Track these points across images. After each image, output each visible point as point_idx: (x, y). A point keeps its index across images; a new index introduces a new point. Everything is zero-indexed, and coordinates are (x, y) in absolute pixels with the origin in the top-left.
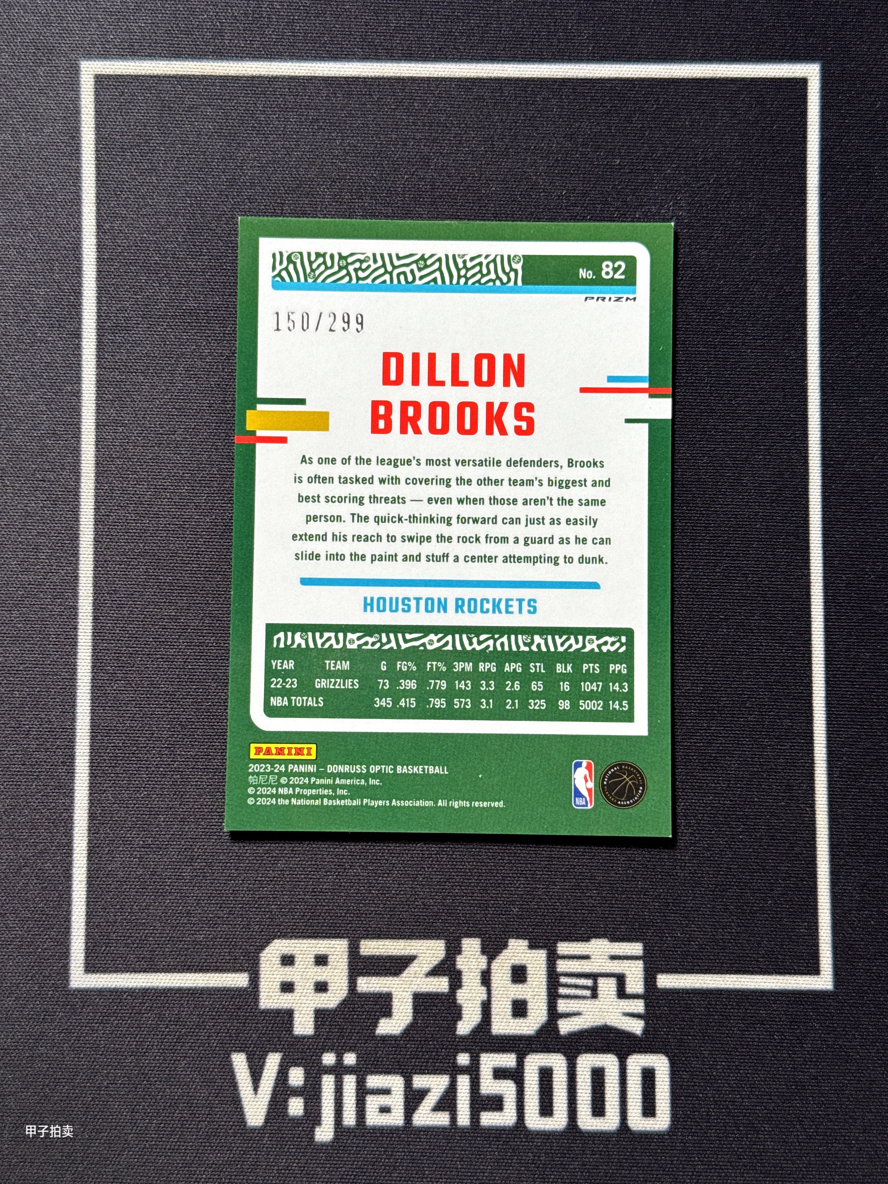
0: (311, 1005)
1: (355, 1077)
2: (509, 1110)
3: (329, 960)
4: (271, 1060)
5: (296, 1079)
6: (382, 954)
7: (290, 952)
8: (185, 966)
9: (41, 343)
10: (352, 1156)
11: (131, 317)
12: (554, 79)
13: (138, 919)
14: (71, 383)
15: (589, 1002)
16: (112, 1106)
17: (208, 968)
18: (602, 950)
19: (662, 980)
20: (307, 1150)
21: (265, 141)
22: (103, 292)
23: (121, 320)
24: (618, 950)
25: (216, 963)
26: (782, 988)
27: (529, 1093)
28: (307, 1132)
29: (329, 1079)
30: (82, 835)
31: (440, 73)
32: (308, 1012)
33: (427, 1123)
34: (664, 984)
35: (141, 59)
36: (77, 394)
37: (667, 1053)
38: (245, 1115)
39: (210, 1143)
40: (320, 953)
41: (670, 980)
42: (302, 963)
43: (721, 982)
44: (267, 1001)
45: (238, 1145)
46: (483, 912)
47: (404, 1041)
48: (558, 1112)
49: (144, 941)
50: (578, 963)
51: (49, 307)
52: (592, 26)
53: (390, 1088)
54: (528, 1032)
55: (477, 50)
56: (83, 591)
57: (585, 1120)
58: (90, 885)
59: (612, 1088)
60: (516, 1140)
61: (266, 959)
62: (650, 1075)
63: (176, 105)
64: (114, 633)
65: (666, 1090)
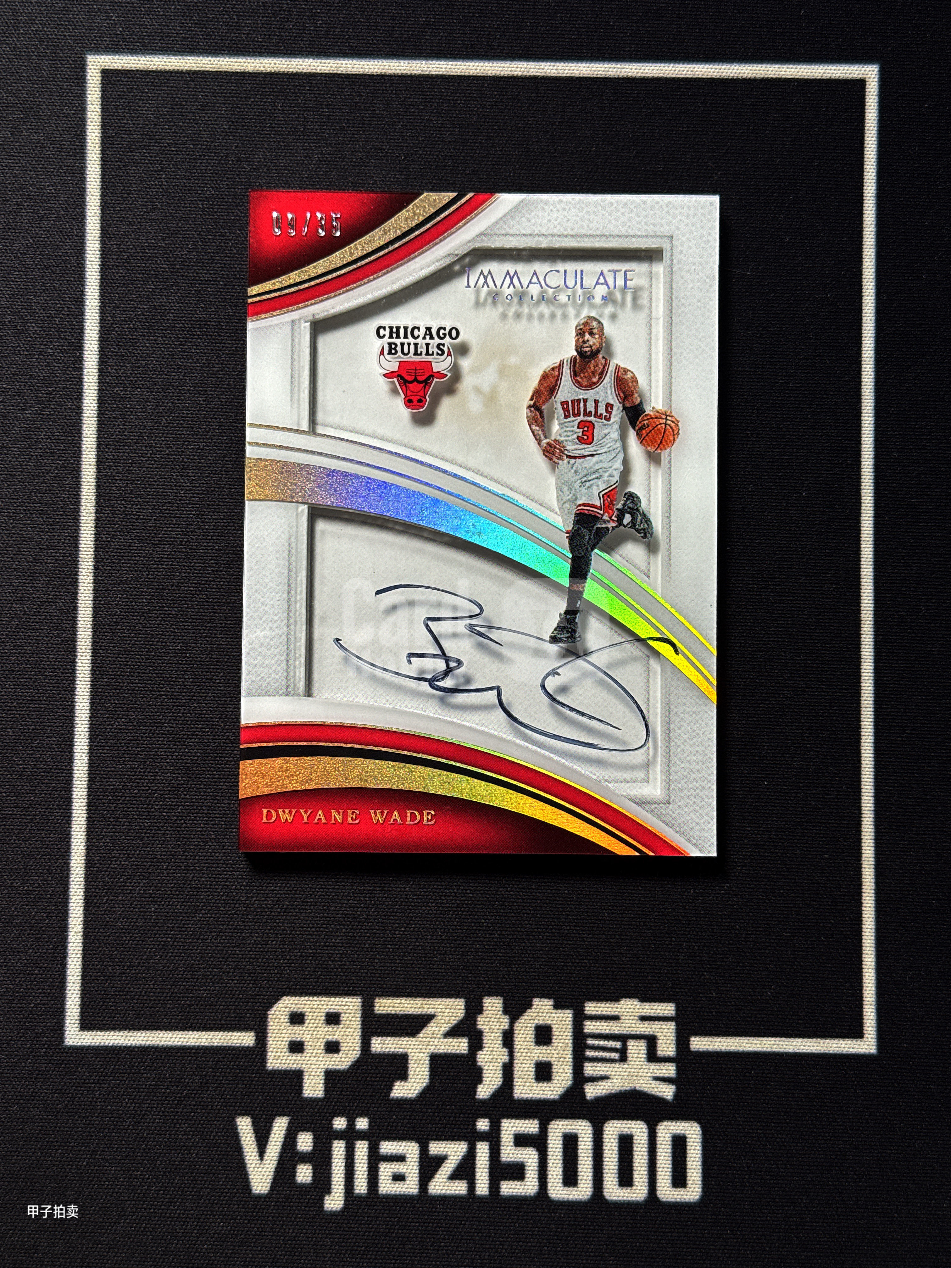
0: (321, 1066)
1: (367, 1142)
2: (530, 1179)
3: (341, 1018)
4: (278, 1125)
5: (304, 1144)
6: (398, 1012)
7: (300, 1010)
8: (187, 1023)
9: (39, 355)
10: (363, 1226)
11: (136, 329)
12: (594, 78)
13: (138, 974)
14: (71, 399)
15: (617, 1065)
16: (108, 1172)
17: (212, 1026)
18: (632, 1010)
19: (696, 1043)
20: (315, 1220)
21: (283, 142)
22: (107, 301)
23: (126, 332)
24: (649, 1011)
25: (220, 1020)
26: (822, 1051)
27: (552, 1161)
28: (316, 1201)
29: (340, 1145)
30: (79, 883)
31: (472, 72)
32: (318, 1073)
33: (444, 1192)
34: (698, 1047)
35: (152, 54)
36: (78, 411)
37: (700, 1120)
38: (250, 1183)
39: (212, 1211)
40: (331, 1011)
41: (704, 1043)
42: (312, 1021)
43: (758, 1046)
44: (275, 1061)
45: (242, 1214)
46: (506, 969)
47: (420, 1105)
48: (583, 1181)
49: (144, 996)
50: (606, 1024)
51: (48, 317)
52: (636, 23)
53: (405, 1154)
54: (552, 1097)
55: (512, 46)
56: (82, 622)
57: (611, 1190)
58: (86, 936)
59: (640, 1157)
60: (538, 1210)
61: (274, 1016)
62: (681, 1143)
63: (189, 103)
64: (115, 668)
65: (697, 1159)
